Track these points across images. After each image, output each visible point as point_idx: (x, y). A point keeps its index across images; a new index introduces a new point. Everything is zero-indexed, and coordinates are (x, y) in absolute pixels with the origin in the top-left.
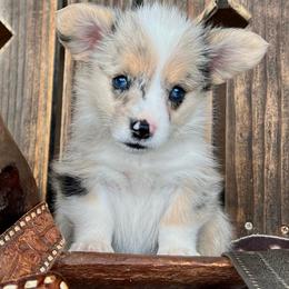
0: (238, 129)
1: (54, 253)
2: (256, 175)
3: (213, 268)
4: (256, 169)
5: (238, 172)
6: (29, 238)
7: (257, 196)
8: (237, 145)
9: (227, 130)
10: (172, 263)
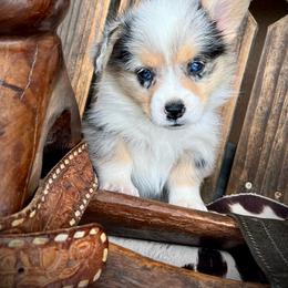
0: (260, 102)
1: (91, 190)
2: (266, 145)
3: (221, 226)
4: (267, 140)
5: (251, 139)
6: (71, 176)
7: (262, 163)
8: (256, 117)
9: (250, 101)
10: (188, 215)
